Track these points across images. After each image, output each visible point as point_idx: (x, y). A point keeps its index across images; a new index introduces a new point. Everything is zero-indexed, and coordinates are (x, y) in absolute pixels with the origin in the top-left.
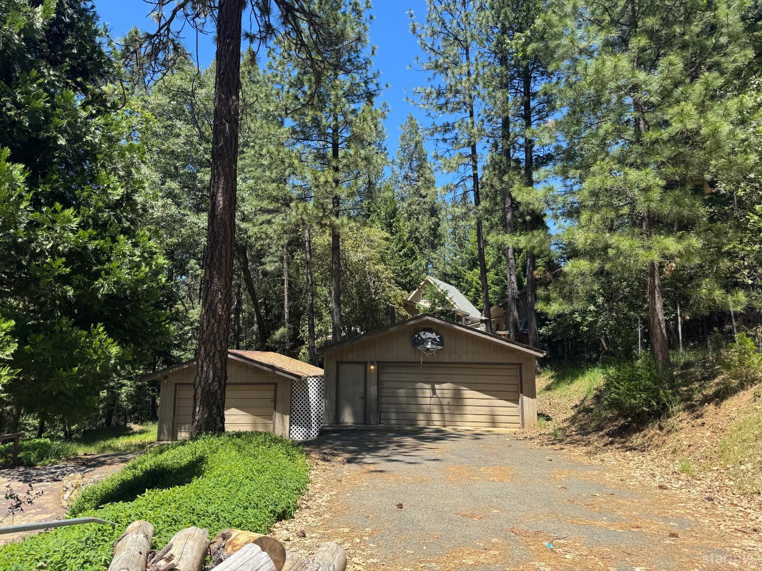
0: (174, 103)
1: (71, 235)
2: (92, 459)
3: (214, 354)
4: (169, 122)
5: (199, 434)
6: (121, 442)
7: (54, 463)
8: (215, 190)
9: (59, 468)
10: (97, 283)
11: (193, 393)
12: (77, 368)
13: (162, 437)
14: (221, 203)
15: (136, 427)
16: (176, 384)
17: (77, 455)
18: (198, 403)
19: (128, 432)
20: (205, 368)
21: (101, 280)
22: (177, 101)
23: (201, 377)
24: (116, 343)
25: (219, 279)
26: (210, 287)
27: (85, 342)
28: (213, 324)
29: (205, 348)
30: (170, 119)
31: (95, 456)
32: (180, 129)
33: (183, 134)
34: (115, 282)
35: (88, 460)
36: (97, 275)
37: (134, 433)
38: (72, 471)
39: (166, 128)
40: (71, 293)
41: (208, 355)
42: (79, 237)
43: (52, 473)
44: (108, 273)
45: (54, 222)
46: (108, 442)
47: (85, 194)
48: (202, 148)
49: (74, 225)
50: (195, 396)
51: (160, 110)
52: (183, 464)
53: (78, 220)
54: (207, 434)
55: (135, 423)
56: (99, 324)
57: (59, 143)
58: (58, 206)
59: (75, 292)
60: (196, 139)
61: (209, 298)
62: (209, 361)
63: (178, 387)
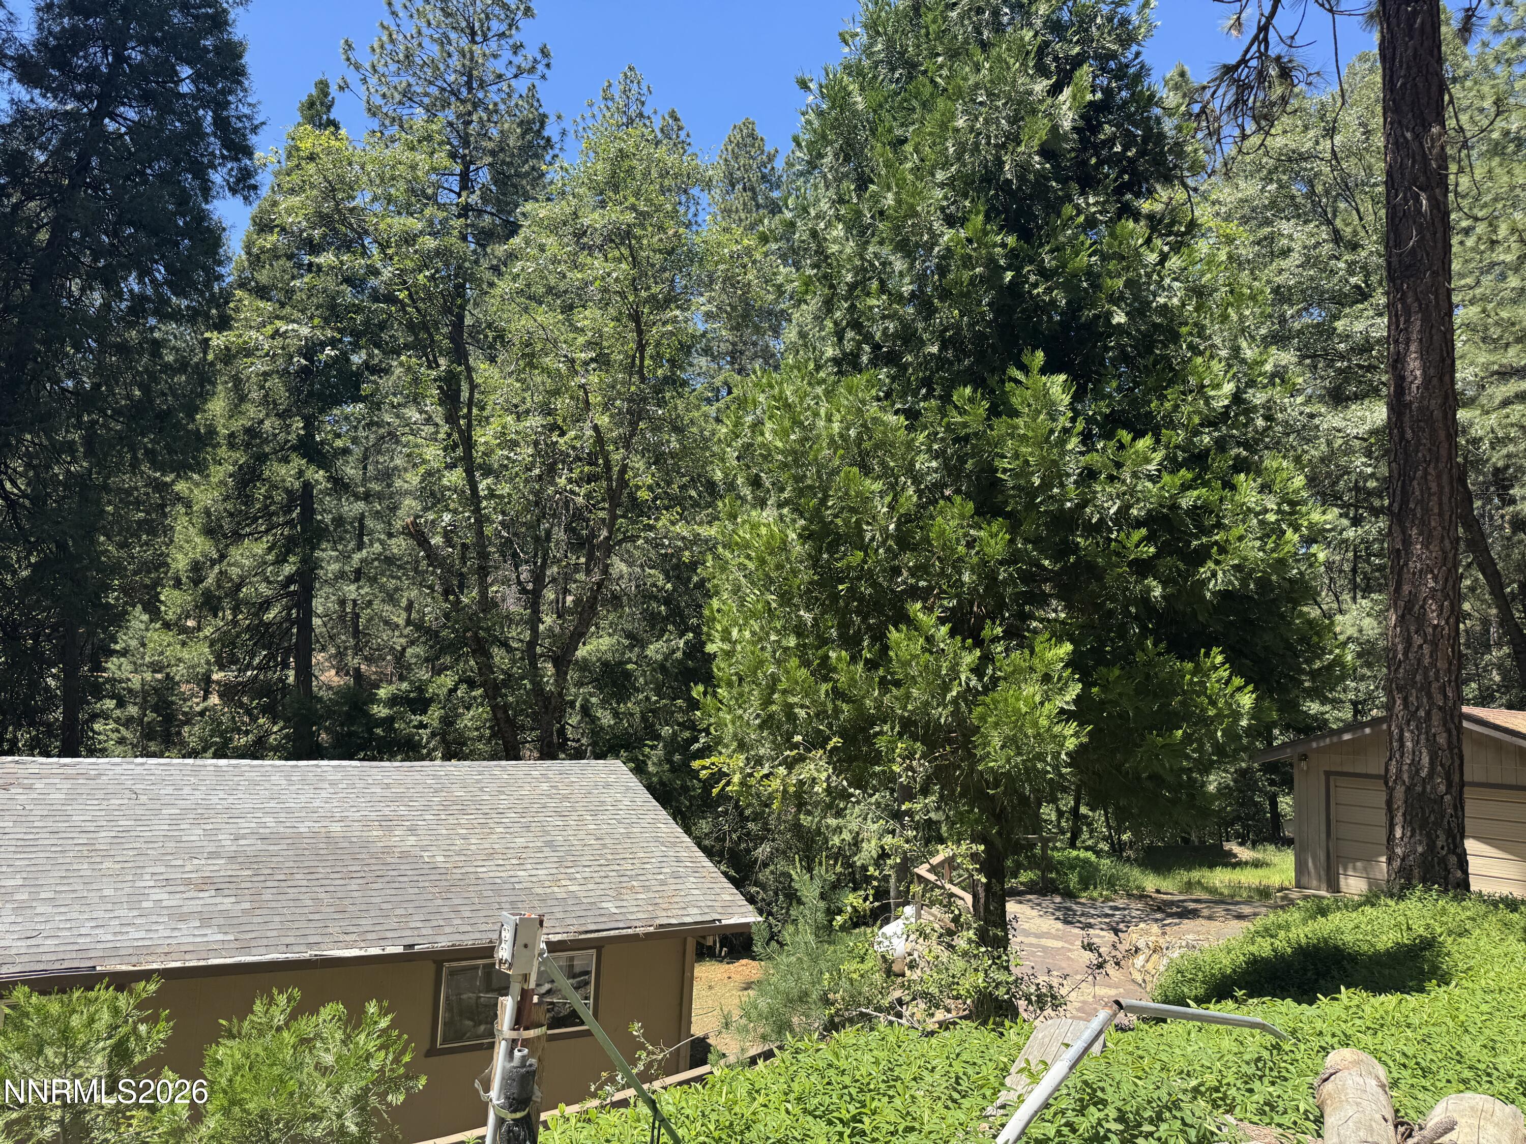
0: (1272, 187)
1: (1149, 485)
2: (1172, 903)
3: (1428, 713)
4: (1267, 230)
5: (1408, 886)
6: (1220, 878)
7: (1107, 899)
8: (1402, 347)
9: (1117, 909)
10: (1204, 572)
11: (1384, 797)
12: (1180, 732)
13: (1304, 880)
14: (1418, 373)
15: (1244, 853)
16: (1328, 774)
17: (1144, 890)
18: (1399, 819)
19: (1227, 861)
20: (1409, 744)
21: (1211, 564)
22: (1279, 181)
23: (1400, 763)
24: (1250, 687)
25: (1426, 545)
26: (1406, 564)
27: (1191, 682)
28: (1421, 647)
29: (1405, 700)
30: (1268, 222)
31: (1176, 898)
32: (1290, 237)
33: (1297, 246)
34: (1234, 567)
35: (1164, 902)
36: (1201, 556)
37: (1240, 864)
38: (1142, 920)
39: (1258, 243)
40: (1157, 592)
41: (1413, 715)
42: (1163, 488)
43: (1107, 916)
44: (1223, 550)
45: (1119, 465)
46: (1195, 875)
47: (1168, 405)
48: (1342, 265)
49: (1152, 467)
50: (1389, 803)
51: (1246, 210)
52: (1380, 947)
53: (1158, 456)
54: (1428, 890)
55: (1241, 844)
56: (1215, 650)
57: (1114, 322)
58: (1125, 436)
59: (1164, 589)
60: (1327, 249)
61: (1406, 588)
62: (1417, 728)
63: (1332, 778)
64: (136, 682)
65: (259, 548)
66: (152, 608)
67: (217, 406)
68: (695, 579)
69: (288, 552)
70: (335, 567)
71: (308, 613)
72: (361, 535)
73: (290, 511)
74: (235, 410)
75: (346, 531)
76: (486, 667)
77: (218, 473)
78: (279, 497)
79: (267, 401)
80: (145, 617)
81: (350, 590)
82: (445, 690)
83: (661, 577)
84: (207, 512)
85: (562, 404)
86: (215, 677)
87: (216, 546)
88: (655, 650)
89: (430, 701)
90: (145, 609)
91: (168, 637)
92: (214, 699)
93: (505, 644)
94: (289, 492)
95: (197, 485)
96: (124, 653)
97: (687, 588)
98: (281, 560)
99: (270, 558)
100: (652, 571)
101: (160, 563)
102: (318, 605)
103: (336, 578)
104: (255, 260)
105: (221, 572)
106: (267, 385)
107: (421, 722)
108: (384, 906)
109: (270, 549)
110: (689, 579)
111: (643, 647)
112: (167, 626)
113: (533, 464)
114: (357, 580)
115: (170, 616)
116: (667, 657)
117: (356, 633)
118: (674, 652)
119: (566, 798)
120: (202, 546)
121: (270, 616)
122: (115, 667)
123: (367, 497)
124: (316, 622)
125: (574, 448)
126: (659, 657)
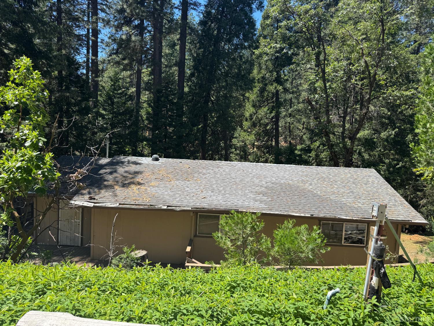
64: (238, 145)
65: (266, 109)
66: (241, 127)
67: (255, 71)
68: (399, 110)
69: (273, 110)
70: (284, 113)
71: (277, 126)
72: (291, 104)
73: (273, 99)
74: (259, 72)
75: (287, 103)
76: (329, 140)
77: (256, 90)
78: (270, 95)
79: (267, 68)
80: (240, 129)
81: (288, 120)
82: (316, 147)
83: (386, 110)
84: (253, 101)
85: (354, 56)
86: (255, 144)
87: (255, 109)
88: (384, 135)
89: (312, 150)
90: (240, 127)
91: (245, 134)
92: (255, 149)
93: (334, 134)
94: (273, 93)
95: (251, 94)
96: (236, 138)
97: (396, 114)
98: (271, 112)
99: (268, 112)
100: (383, 109)
101: (242, 115)
102: (280, 124)
103: (284, 116)
104: (263, 28)
105: (256, 116)
106: (267, 64)
107: (309, 156)
108: (305, 204)
109: (268, 110)
110: (397, 110)
111: (380, 134)
112: (244, 131)
113: (344, 77)
114: (290, 117)
115: (245, 128)
116: (388, 137)
117: (290, 131)
118: (390, 135)
119: (356, 179)
120: (252, 110)
121: (268, 128)
122: (234, 141)
123: (293, 93)
124: (280, 129)
125: (357, 70)
126: (385, 137)
